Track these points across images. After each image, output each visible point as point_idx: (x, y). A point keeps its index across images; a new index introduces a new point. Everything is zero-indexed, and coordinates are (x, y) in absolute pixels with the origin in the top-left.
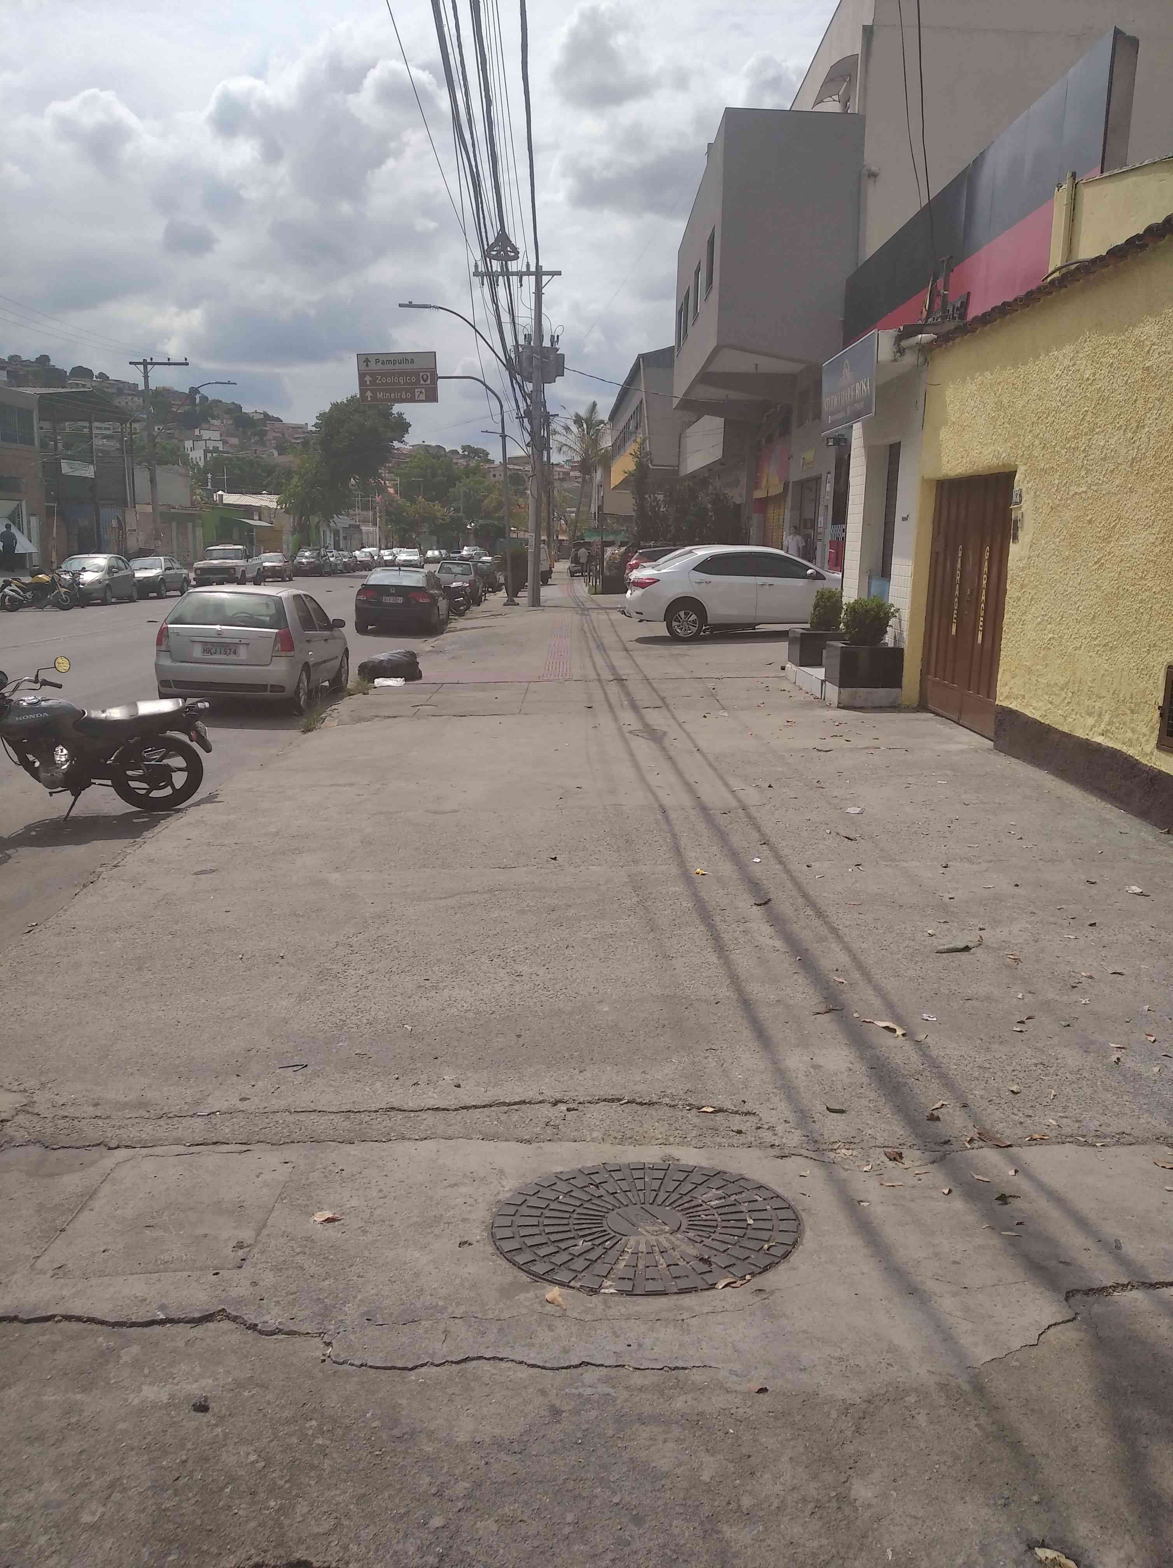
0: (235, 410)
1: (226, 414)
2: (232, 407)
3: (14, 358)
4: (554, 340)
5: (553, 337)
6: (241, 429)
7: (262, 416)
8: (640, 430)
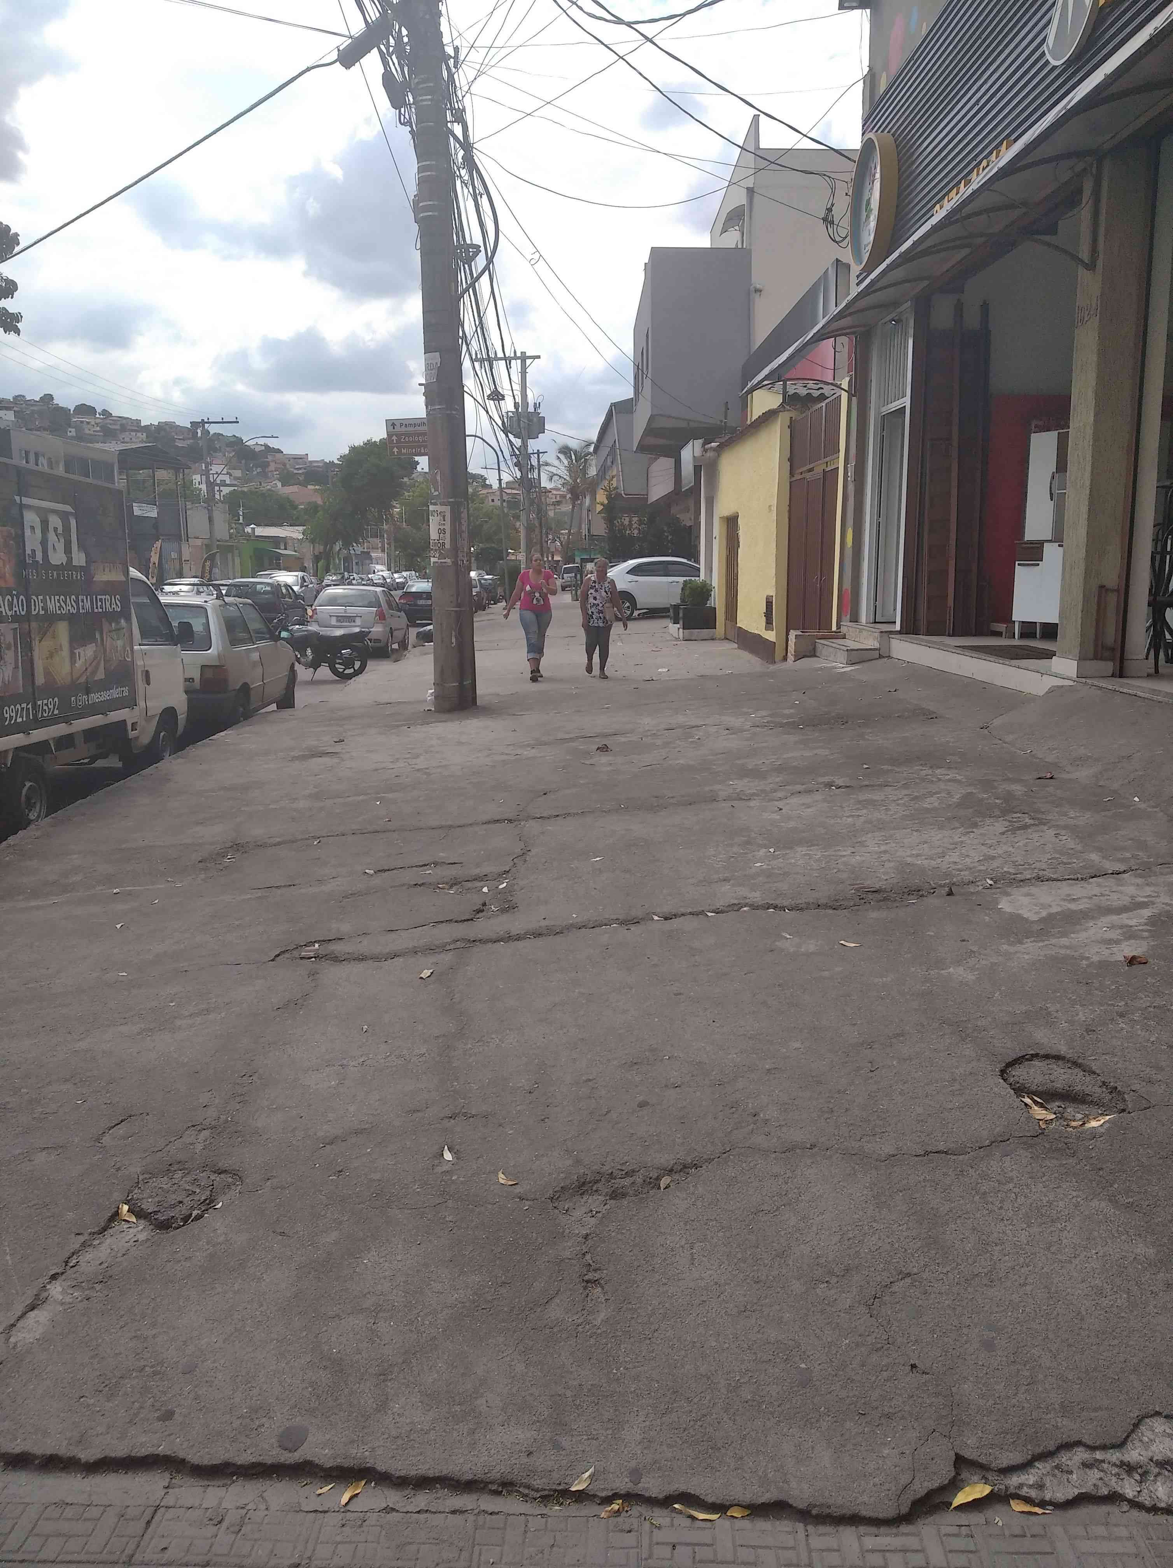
0: (237, 442)
1: (227, 447)
2: (232, 440)
3: (18, 399)
4: (536, 406)
5: (535, 404)
6: (243, 462)
7: (263, 448)
8: (614, 466)
